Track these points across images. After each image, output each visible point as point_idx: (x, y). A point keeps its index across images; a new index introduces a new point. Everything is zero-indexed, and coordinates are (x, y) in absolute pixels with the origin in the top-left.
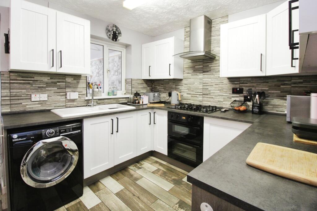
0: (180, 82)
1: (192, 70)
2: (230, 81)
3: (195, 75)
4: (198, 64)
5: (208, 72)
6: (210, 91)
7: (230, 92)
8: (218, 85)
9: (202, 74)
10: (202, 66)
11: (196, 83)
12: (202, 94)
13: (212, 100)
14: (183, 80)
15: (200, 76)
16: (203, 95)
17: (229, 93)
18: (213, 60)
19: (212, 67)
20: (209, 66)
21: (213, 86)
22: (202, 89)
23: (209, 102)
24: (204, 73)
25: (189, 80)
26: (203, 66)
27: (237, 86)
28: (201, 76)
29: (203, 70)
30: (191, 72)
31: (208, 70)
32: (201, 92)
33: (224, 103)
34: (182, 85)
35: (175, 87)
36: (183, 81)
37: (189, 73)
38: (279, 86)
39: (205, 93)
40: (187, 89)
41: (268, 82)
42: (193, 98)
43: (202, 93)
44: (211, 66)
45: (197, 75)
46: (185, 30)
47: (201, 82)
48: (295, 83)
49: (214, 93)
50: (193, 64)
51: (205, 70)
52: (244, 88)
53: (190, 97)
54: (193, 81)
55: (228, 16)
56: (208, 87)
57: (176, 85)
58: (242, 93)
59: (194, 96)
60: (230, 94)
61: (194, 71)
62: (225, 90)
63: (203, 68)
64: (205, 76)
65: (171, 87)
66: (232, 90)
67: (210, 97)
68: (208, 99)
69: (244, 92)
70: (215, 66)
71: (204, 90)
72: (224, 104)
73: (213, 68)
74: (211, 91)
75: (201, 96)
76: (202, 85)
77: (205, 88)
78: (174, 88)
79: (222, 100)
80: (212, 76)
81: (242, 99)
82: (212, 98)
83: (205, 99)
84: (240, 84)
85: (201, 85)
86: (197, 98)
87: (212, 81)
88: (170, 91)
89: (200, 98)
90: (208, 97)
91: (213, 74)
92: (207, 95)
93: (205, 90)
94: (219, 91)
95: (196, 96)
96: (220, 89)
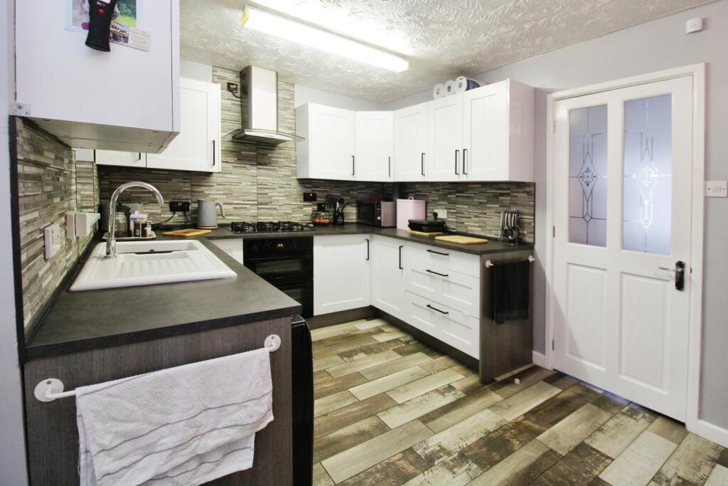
0: (203, 179)
1: (235, 157)
2: (300, 183)
3: (240, 167)
4: (247, 148)
5: (265, 164)
6: (271, 197)
7: (300, 199)
8: (282, 188)
9: (255, 168)
10: (255, 154)
11: (244, 184)
12: (256, 203)
13: (275, 212)
14: (214, 175)
15: (251, 171)
16: (258, 204)
17: (299, 201)
18: (274, 146)
19: (273, 157)
20: (269, 155)
21: (275, 189)
22: (256, 195)
23: (271, 215)
24: (259, 167)
25: (227, 176)
26: (258, 154)
27: (309, 191)
28: (253, 170)
29: (256, 161)
30: (233, 161)
31: (267, 161)
32: (254, 200)
33: (293, 215)
34: (212, 186)
35: (189, 189)
36: (215, 178)
37: (227, 162)
38: (349, 192)
39: (261, 200)
40: (223, 194)
41: (339, 187)
42: (237, 212)
43: (257, 200)
44: (271, 155)
45: (245, 167)
46: (213, 71)
47: (252, 180)
48: (360, 189)
49: (278, 200)
50: (236, 146)
51: (262, 162)
52: (318, 194)
53: (232, 211)
54: (237, 178)
55: (294, 84)
56: (266, 191)
57: (192, 185)
58: (315, 200)
59: (241, 208)
60: (301, 202)
61: (239, 159)
62: (293, 196)
63: (256, 157)
64: (262, 171)
65: (176, 188)
66: (302, 196)
67: (271, 209)
68: (268, 211)
69: (318, 199)
70: (280, 158)
71: (259, 196)
72: (294, 217)
73: (276, 159)
74: (273, 198)
75: (255, 207)
76: (255, 187)
77: (263, 192)
78: (188, 191)
79: (290, 212)
80: (273, 173)
81: (316, 207)
82: (275, 209)
83: (263, 211)
84: (312, 187)
85: (253, 187)
86: (246, 212)
87: (275, 180)
88: (174, 199)
89: (254, 211)
90: (267, 208)
91: (275, 170)
92: (266, 204)
93: (262, 196)
94: (285, 198)
95: (245, 208)
96: (287, 194)
